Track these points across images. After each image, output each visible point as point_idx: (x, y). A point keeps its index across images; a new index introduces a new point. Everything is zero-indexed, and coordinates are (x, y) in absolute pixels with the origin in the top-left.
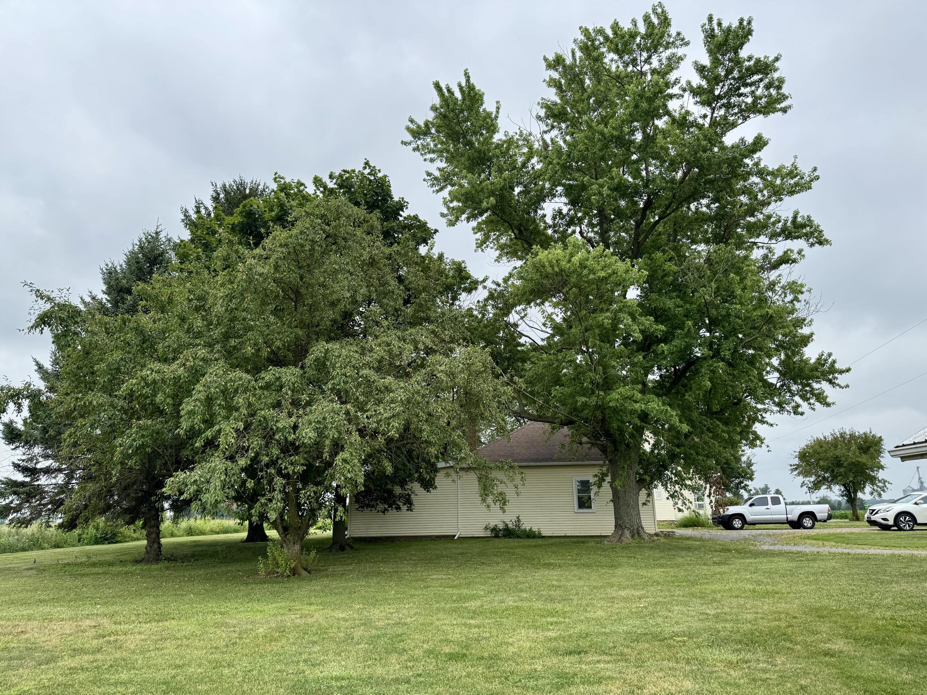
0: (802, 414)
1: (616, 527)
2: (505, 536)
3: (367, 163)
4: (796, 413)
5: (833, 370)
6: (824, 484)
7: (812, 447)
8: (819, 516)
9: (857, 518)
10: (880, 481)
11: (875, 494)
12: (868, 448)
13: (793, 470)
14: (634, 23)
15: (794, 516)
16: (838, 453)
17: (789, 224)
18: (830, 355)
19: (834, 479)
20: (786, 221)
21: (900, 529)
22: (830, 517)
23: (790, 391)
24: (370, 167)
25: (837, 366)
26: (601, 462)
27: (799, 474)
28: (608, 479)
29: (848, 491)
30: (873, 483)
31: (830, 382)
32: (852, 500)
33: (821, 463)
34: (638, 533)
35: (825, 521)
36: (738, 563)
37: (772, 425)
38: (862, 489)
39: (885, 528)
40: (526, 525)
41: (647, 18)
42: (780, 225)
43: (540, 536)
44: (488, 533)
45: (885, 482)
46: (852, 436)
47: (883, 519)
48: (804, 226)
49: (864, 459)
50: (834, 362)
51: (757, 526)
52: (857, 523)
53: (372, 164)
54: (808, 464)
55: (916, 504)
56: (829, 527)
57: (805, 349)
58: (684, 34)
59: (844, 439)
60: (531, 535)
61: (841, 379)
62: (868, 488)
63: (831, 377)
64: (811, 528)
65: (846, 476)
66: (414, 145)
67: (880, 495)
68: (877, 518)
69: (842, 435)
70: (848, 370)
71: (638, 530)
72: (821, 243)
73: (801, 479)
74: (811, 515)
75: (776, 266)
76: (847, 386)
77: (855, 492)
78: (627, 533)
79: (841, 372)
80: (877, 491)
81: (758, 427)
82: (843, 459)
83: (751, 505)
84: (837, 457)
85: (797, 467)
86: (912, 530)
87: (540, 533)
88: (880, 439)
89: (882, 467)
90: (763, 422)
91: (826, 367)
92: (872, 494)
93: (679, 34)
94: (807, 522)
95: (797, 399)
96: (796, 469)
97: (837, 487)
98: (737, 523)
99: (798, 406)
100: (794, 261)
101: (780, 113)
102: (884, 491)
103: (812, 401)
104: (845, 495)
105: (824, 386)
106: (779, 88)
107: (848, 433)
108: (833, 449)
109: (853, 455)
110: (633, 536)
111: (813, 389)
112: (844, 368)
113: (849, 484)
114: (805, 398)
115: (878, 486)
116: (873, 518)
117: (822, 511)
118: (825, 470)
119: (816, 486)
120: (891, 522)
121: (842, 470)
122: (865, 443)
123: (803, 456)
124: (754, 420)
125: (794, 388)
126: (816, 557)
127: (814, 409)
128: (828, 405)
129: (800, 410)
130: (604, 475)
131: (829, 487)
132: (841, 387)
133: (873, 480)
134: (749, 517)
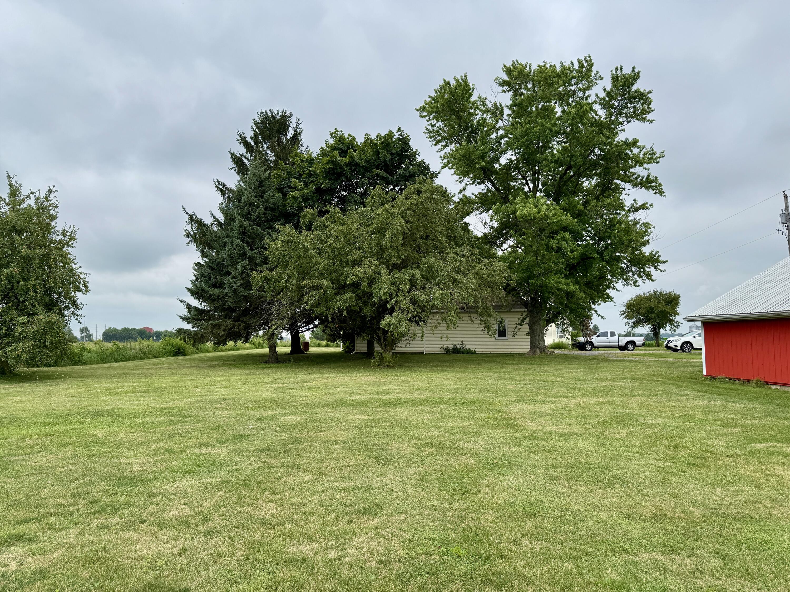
0: (638, 286)
1: (531, 347)
2: (454, 353)
3: (399, 129)
4: (635, 286)
5: (658, 261)
6: (640, 324)
7: (635, 300)
8: (637, 343)
9: (658, 345)
10: (676, 323)
11: (672, 330)
12: (671, 302)
13: (621, 315)
14: (572, 63)
15: (623, 343)
16: (652, 304)
17: (644, 179)
18: (657, 252)
19: (648, 321)
20: (643, 177)
21: (684, 351)
22: (644, 344)
23: (632, 271)
24: (400, 130)
25: (660, 258)
26: (523, 310)
27: (625, 317)
28: (527, 321)
29: (655, 328)
30: (671, 324)
31: (655, 267)
32: (656, 333)
33: (641, 311)
34: (544, 351)
35: (640, 346)
36: (606, 364)
37: (619, 291)
38: (664, 328)
39: (675, 350)
40: (467, 346)
41: (580, 62)
42: (639, 180)
43: (474, 353)
44: (443, 351)
45: (679, 323)
46: (661, 294)
47: (675, 346)
48: (653, 182)
49: (667, 309)
50: (659, 256)
51: (600, 349)
52: (658, 348)
53: (402, 129)
54: (633, 311)
55: (694, 337)
56: (642, 350)
57: (644, 248)
58: (601, 73)
59: (656, 295)
60: (469, 352)
61: (662, 267)
62: (668, 327)
63: (656, 265)
64: (632, 350)
65: (655, 319)
66: (428, 118)
67: (675, 331)
68: (671, 345)
69: (655, 293)
70: (666, 262)
71: (544, 349)
72: (661, 194)
73: (626, 320)
74: (633, 343)
75: (637, 210)
76: (664, 271)
77: (659, 329)
78: (538, 351)
79: (663, 262)
80: (673, 328)
81: (610, 292)
82: (655, 308)
83: (597, 336)
84: (651, 307)
85: (625, 312)
86: (690, 352)
87: (475, 351)
88: (679, 296)
89: (678, 314)
90: (614, 289)
91: (654, 259)
92: (670, 330)
93: (597, 72)
94: (630, 347)
95: (636, 276)
96: (624, 314)
97: (649, 326)
98: (588, 347)
99: (636, 282)
100: (647, 208)
101: (648, 123)
102: (677, 328)
103: (644, 278)
104: (652, 331)
105: (652, 269)
106: (649, 105)
107: (659, 292)
108: (649, 301)
109: (661, 306)
110: (541, 352)
111: (645, 271)
112: (664, 260)
113: (655, 325)
114: (640, 276)
115: (674, 326)
116: (669, 345)
117: (639, 340)
118: (642, 314)
119: (635, 325)
120: (679, 348)
121: (653, 315)
122: (669, 298)
123: (629, 306)
124: (609, 287)
125: (634, 269)
126: (643, 362)
127: (644, 283)
128: (652, 280)
129: (637, 284)
130: (525, 319)
131: (643, 326)
132: (661, 271)
133: (671, 322)
134: (596, 344)
